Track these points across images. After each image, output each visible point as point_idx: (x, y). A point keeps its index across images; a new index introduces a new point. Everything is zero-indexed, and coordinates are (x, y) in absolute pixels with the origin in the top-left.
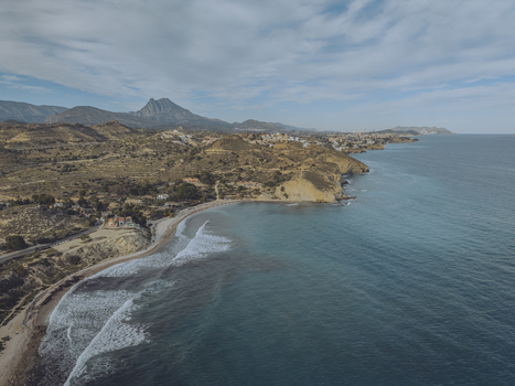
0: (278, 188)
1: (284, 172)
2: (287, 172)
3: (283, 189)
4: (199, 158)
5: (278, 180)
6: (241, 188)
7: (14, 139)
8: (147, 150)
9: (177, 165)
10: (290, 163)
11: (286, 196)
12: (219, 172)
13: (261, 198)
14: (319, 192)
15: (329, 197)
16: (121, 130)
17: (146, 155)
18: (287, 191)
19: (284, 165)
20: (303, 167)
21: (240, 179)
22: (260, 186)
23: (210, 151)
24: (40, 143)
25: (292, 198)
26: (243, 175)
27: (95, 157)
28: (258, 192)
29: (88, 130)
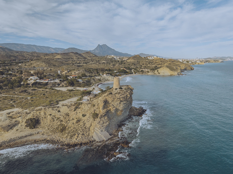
0: (156, 71)
1: (158, 66)
2: (159, 66)
3: (158, 71)
4: (124, 63)
5: (156, 68)
6: (142, 71)
7: (56, 57)
8: (104, 61)
9: (117, 65)
10: (161, 63)
11: (159, 73)
12: (133, 67)
13: (149, 74)
14: (171, 72)
15: (175, 73)
16: (91, 55)
17: (104, 63)
18: (159, 72)
19: (158, 64)
20: (166, 64)
21: (141, 68)
22: (149, 70)
23: (129, 61)
24: (65, 59)
25: (161, 74)
26: (142, 67)
27: (86, 63)
28: (148, 72)
29: (80, 55)
